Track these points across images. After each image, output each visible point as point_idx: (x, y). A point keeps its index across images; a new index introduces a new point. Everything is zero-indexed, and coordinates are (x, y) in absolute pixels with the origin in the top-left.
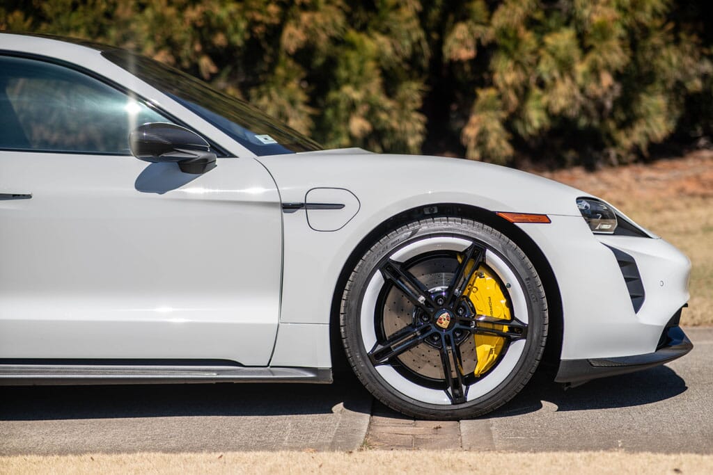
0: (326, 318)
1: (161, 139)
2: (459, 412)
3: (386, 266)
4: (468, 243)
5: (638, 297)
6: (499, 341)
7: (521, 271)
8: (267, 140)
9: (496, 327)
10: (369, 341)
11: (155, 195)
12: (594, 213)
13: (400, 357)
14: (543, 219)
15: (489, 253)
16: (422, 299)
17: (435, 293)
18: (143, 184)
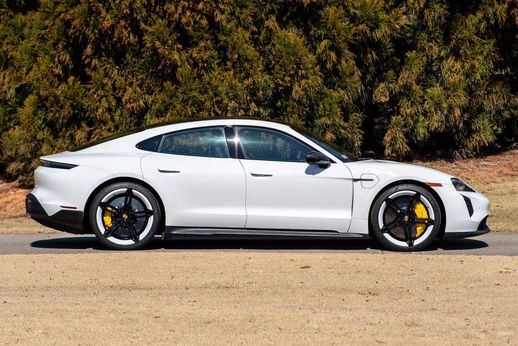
0: (367, 217)
1: (314, 157)
2: (411, 249)
3: (387, 200)
4: (415, 193)
5: (471, 212)
6: (424, 225)
7: (432, 202)
8: (344, 157)
9: (424, 221)
10: (381, 225)
11: (312, 175)
12: (457, 184)
13: (391, 231)
14: (439, 185)
15: (421, 196)
16: (399, 211)
17: (403, 209)
18: (308, 172)
